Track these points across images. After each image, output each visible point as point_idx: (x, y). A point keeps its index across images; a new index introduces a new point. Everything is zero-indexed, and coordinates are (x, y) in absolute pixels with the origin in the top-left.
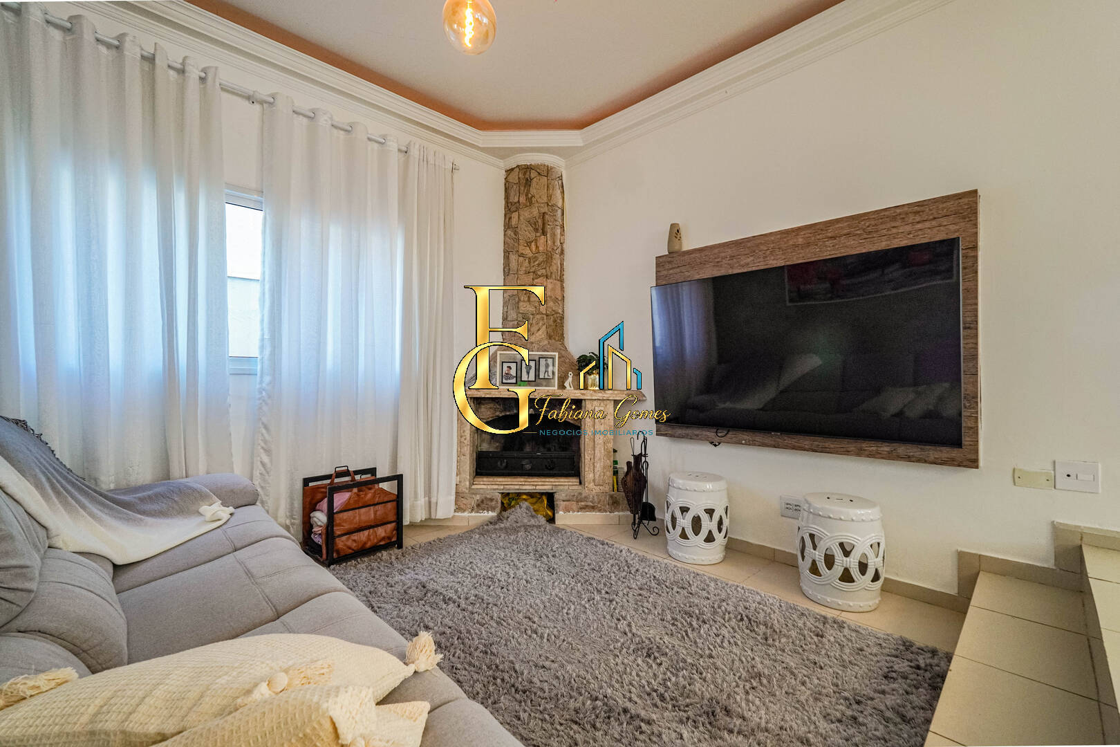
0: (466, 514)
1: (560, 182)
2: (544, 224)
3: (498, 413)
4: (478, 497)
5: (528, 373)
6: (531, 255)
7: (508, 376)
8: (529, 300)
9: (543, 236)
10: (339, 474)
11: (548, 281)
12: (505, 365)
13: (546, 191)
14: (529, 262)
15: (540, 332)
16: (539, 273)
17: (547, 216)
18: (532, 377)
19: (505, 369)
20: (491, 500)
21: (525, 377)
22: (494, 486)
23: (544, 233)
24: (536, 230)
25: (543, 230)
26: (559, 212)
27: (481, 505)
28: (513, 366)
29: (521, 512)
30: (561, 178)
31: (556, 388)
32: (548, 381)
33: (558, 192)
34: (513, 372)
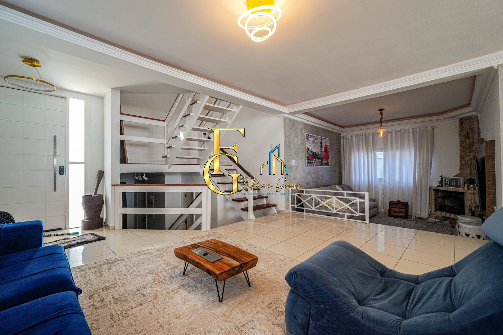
0: (432, 219)
1: (477, 119)
2: (468, 135)
3: (444, 194)
4: (435, 216)
5: (453, 183)
6: (464, 146)
7: (447, 184)
8: (464, 160)
9: (468, 139)
10: (397, 202)
11: (471, 153)
12: (446, 181)
13: (468, 124)
14: (463, 148)
15: (468, 170)
16: (467, 151)
17: (469, 133)
18: (455, 185)
19: (446, 182)
20: (438, 217)
21: (452, 185)
22: (439, 214)
23: (468, 138)
24: (465, 138)
25: (468, 137)
26: (476, 130)
27: (436, 217)
28: (449, 181)
29: (447, 222)
30: (477, 117)
31: (461, 188)
32: (459, 186)
33: (476, 123)
34: (448, 183)
